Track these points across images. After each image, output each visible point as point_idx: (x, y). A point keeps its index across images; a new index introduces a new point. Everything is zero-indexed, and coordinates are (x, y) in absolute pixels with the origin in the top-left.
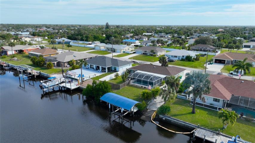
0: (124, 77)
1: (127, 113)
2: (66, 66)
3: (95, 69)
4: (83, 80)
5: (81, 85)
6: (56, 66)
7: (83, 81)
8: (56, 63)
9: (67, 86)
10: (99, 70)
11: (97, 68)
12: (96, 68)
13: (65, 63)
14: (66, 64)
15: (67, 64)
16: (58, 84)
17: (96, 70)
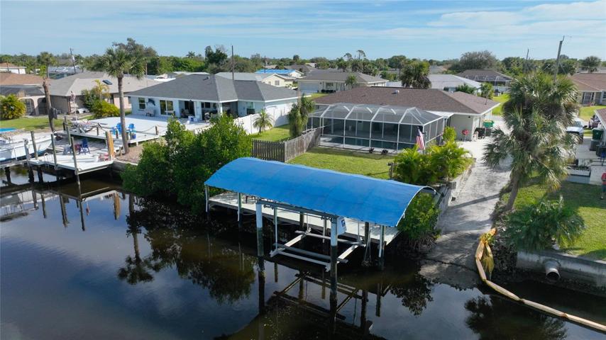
0: (299, 114)
1: (349, 251)
2: (73, 110)
3: (178, 114)
4: (132, 141)
5: (124, 157)
6: (37, 111)
7: (130, 145)
8: (35, 99)
9: (58, 163)
10: (194, 115)
11: (187, 111)
12: (182, 111)
13: (69, 99)
14: (74, 105)
15: (76, 105)
16: (24, 158)
17: (182, 117)
